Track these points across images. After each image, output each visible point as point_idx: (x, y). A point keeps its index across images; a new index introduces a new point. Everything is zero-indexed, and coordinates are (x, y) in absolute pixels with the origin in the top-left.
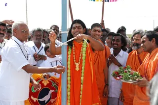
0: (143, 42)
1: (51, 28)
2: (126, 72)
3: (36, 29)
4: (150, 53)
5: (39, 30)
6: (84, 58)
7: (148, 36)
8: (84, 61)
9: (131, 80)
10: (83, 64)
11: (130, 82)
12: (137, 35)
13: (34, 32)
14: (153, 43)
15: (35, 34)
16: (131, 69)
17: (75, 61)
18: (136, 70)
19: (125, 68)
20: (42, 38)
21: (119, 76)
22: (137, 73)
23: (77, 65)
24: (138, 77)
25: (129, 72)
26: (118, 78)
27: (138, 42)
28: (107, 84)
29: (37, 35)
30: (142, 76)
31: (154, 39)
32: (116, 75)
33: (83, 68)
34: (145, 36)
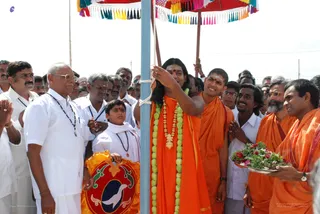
0: (288, 98)
1: (118, 73)
2: (257, 153)
4: (300, 120)
6: (179, 125)
7: (297, 88)
8: (180, 131)
9: (266, 169)
10: (180, 137)
11: (265, 171)
12: (276, 86)
14: (305, 101)
16: (267, 148)
17: (165, 130)
18: (275, 150)
19: (255, 147)
21: (244, 161)
22: (277, 155)
24: (279, 162)
25: (263, 153)
26: (243, 164)
27: (278, 98)
28: (224, 178)
30: (285, 161)
31: (308, 94)
32: (240, 158)
33: (179, 142)
34: (292, 88)
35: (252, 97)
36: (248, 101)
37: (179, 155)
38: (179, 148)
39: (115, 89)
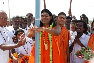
1: (27, 16)
3: (15, 16)
5: (18, 17)
6: (50, 39)
8: (51, 42)
10: (51, 44)
13: (13, 18)
15: (14, 21)
16: (91, 49)
17: (44, 42)
19: (86, 49)
20: (20, 24)
21: (81, 55)
23: (46, 45)
25: (89, 52)
26: (80, 57)
29: (16, 21)
32: (79, 54)
33: (51, 47)
35: (83, 26)
36: (81, 28)
37: (51, 53)
38: (51, 50)
39: (25, 22)
